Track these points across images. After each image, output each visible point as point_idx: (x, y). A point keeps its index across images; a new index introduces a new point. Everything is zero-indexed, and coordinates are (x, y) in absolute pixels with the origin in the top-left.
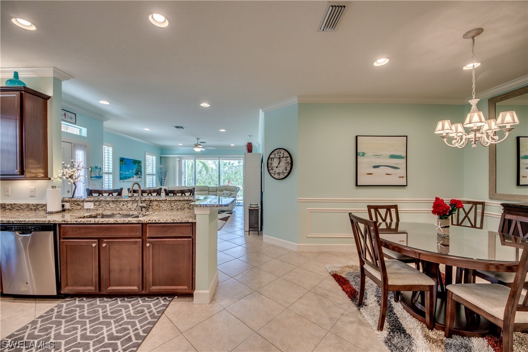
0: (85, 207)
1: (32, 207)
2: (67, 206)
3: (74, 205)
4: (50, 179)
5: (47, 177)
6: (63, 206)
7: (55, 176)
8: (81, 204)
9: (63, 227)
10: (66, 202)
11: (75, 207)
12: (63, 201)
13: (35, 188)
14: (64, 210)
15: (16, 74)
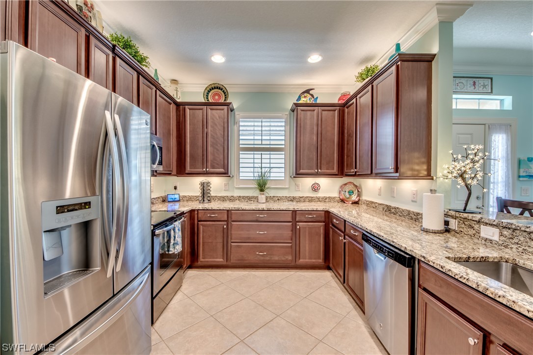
0: (482, 234)
1: (413, 216)
2: (454, 224)
3: (463, 226)
4: (433, 179)
5: (430, 176)
6: (447, 223)
7: (439, 174)
8: (476, 227)
9: (424, 268)
10: (452, 217)
11: (465, 230)
12: (446, 215)
13: (417, 190)
14: (447, 231)
15: (398, 46)
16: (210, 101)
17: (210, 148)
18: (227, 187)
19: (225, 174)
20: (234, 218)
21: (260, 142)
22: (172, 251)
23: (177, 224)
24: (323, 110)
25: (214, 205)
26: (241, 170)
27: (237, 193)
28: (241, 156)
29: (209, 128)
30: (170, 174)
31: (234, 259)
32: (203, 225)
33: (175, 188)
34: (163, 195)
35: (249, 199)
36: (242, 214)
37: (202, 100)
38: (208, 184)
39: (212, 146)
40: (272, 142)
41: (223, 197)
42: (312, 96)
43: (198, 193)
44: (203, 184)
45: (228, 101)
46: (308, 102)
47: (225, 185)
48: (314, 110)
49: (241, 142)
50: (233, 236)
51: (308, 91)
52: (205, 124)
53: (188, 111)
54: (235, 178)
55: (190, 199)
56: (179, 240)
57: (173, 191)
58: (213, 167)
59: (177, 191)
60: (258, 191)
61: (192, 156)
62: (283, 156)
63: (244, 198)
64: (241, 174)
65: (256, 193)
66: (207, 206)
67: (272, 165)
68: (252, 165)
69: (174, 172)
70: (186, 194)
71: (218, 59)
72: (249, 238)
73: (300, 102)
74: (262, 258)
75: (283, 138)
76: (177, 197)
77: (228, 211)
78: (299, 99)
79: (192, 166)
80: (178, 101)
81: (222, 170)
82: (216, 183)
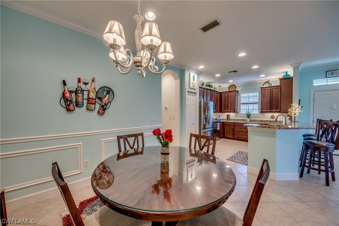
15: (286, 72)
16: (231, 90)
17: (229, 104)
18: (236, 116)
19: (234, 112)
20: (236, 125)
21: (248, 101)
22: (217, 129)
23: (219, 123)
24: (273, 89)
25: (230, 121)
26: (241, 111)
27: (239, 118)
28: (241, 106)
29: (229, 98)
30: (217, 112)
31: (236, 137)
32: (227, 126)
33: (219, 116)
34: (216, 118)
35: (244, 120)
36: (239, 124)
37: (228, 90)
38: (229, 115)
39: (230, 104)
40: (254, 101)
41: (234, 119)
42: (269, 83)
43: (226, 118)
44: (227, 115)
45: (236, 90)
46: (267, 86)
47: (235, 116)
48: (269, 89)
49: (241, 101)
50: (236, 130)
51: (267, 82)
52: (228, 97)
53: (223, 94)
54: (239, 113)
55: (224, 119)
56: (219, 127)
57: (219, 117)
58: (230, 110)
59: (220, 117)
60: (247, 118)
61: (224, 107)
62: (258, 106)
63: (242, 120)
64: (241, 112)
65: (246, 118)
66: (228, 121)
67: (254, 109)
68: (246, 109)
69: (219, 112)
70: (222, 118)
71: (231, 81)
72: (241, 131)
73: (264, 86)
74: (245, 138)
75: (258, 99)
76: (220, 119)
77: (234, 123)
78: (263, 85)
79: (224, 110)
80: (220, 92)
81: (233, 111)
82: (232, 115)
